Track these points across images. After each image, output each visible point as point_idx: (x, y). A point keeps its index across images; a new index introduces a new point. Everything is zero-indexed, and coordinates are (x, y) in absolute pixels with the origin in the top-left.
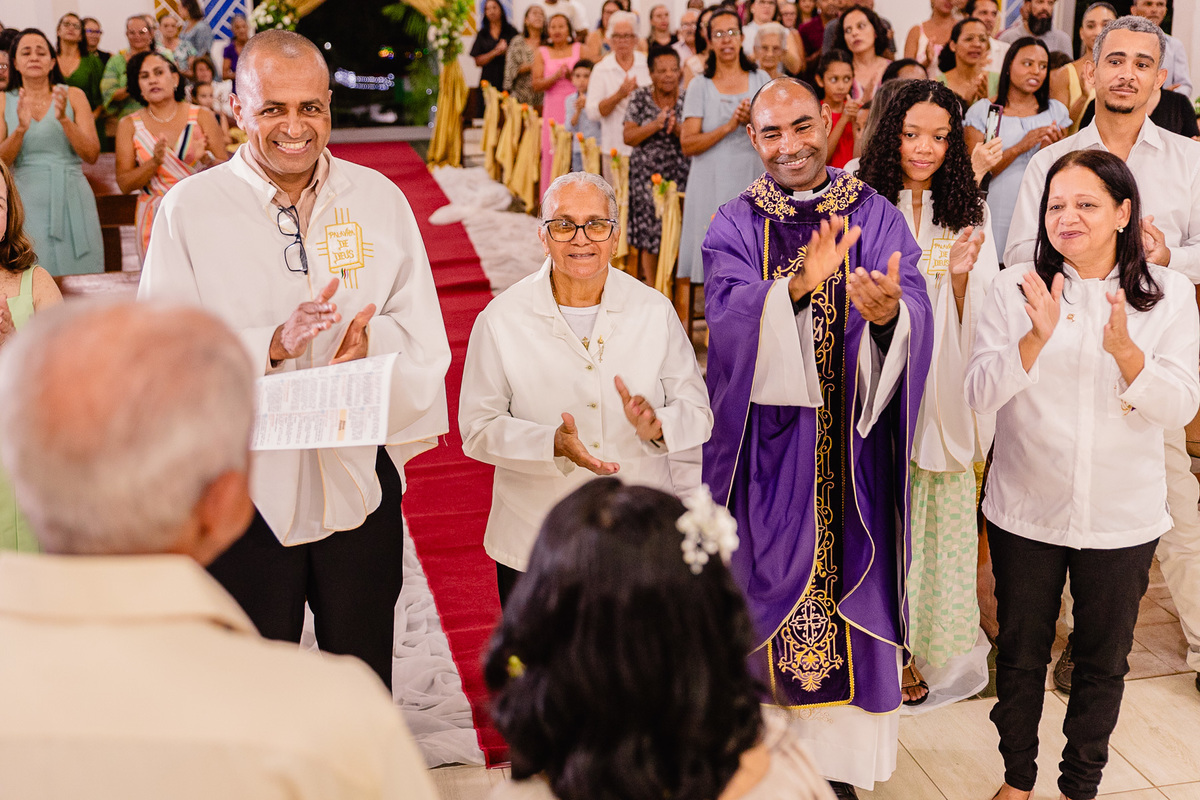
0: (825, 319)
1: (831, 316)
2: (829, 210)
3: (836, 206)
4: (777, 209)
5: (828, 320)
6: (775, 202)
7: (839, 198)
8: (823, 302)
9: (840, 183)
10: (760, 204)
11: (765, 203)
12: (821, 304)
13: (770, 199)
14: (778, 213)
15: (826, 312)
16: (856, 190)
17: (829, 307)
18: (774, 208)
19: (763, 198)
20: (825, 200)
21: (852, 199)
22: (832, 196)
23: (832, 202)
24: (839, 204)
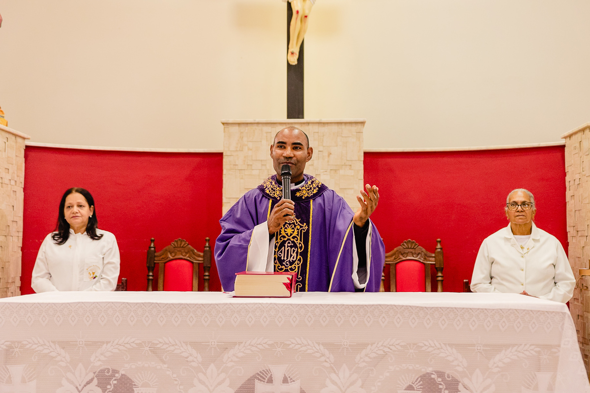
0: (298, 249)
1: (301, 248)
2: (302, 196)
3: (307, 194)
4: (276, 194)
5: (299, 250)
6: (274, 190)
7: (308, 190)
8: (297, 240)
9: (309, 183)
10: (268, 192)
11: (270, 191)
12: (296, 242)
13: (272, 188)
14: (276, 196)
15: (298, 246)
16: (318, 187)
17: (300, 243)
18: (274, 194)
19: (269, 189)
20: (301, 190)
21: (315, 191)
22: (305, 188)
23: (304, 192)
24: (308, 193)
